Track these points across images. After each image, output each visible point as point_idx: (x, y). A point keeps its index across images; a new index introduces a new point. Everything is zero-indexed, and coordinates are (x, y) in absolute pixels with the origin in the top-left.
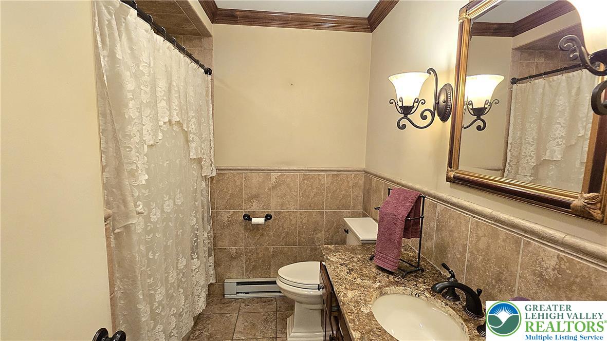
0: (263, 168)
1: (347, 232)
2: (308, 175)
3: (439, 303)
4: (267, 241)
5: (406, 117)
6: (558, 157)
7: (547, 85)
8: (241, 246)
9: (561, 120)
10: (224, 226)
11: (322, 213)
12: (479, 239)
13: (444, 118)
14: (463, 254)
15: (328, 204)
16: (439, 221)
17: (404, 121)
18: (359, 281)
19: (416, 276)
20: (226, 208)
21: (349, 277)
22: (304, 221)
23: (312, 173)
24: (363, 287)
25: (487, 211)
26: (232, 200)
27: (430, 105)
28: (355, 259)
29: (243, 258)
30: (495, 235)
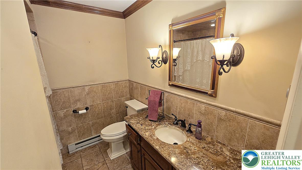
0: (80, 86)
1: (127, 107)
2: (104, 85)
3: (174, 127)
4: (88, 120)
5: (154, 64)
6: (189, 69)
7: (184, 44)
8: (74, 126)
9: (189, 57)
10: (62, 119)
11: (113, 101)
12: (182, 104)
13: (165, 63)
14: (177, 109)
15: (115, 97)
16: (166, 99)
17: (153, 65)
18: (147, 128)
19: (163, 120)
20: (61, 109)
21: (143, 127)
22: (105, 107)
23: (106, 84)
24: (149, 129)
25: (184, 95)
26: (64, 105)
27: (161, 59)
28: (140, 120)
29: (76, 131)
30: (187, 102)
